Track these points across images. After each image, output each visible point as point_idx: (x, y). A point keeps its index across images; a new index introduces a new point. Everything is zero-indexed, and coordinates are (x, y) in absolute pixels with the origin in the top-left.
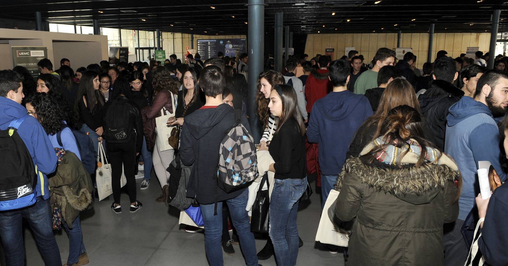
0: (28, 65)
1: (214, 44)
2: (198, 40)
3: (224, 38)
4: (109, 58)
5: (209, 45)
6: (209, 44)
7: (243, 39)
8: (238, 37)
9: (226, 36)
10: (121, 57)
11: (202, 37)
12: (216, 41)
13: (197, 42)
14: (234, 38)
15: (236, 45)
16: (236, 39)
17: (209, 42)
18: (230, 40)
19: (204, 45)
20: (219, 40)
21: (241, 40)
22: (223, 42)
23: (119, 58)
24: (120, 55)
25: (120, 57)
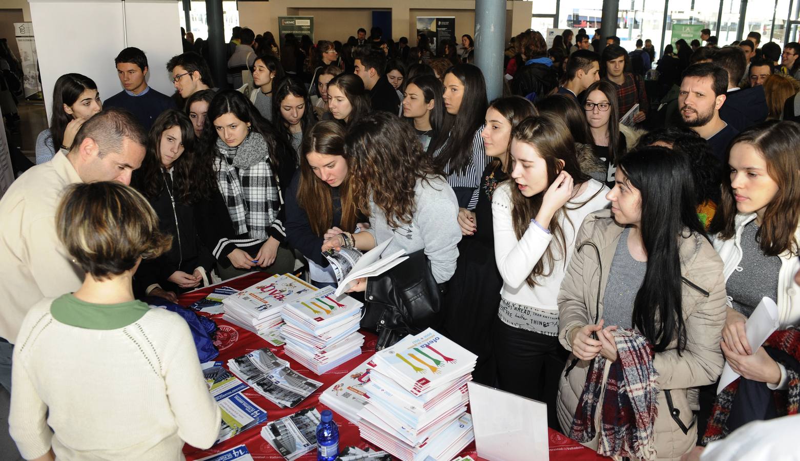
4: (418, 30)
10: (439, 29)
23: (435, 31)
24: (438, 26)
25: (437, 30)
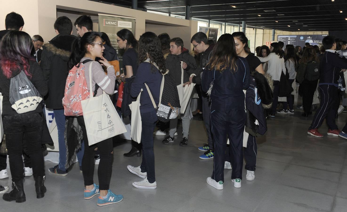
0: (114, 35)
1: (294, 39)
2: (278, 36)
3: (305, 34)
5: (289, 41)
6: (289, 39)
7: (325, 35)
8: (319, 33)
9: (307, 32)
11: (283, 33)
12: (296, 36)
13: (278, 37)
14: (315, 34)
15: (317, 41)
16: (317, 35)
17: (289, 38)
18: (311, 36)
19: (284, 40)
20: (300, 36)
21: (323, 36)
22: (304, 38)
